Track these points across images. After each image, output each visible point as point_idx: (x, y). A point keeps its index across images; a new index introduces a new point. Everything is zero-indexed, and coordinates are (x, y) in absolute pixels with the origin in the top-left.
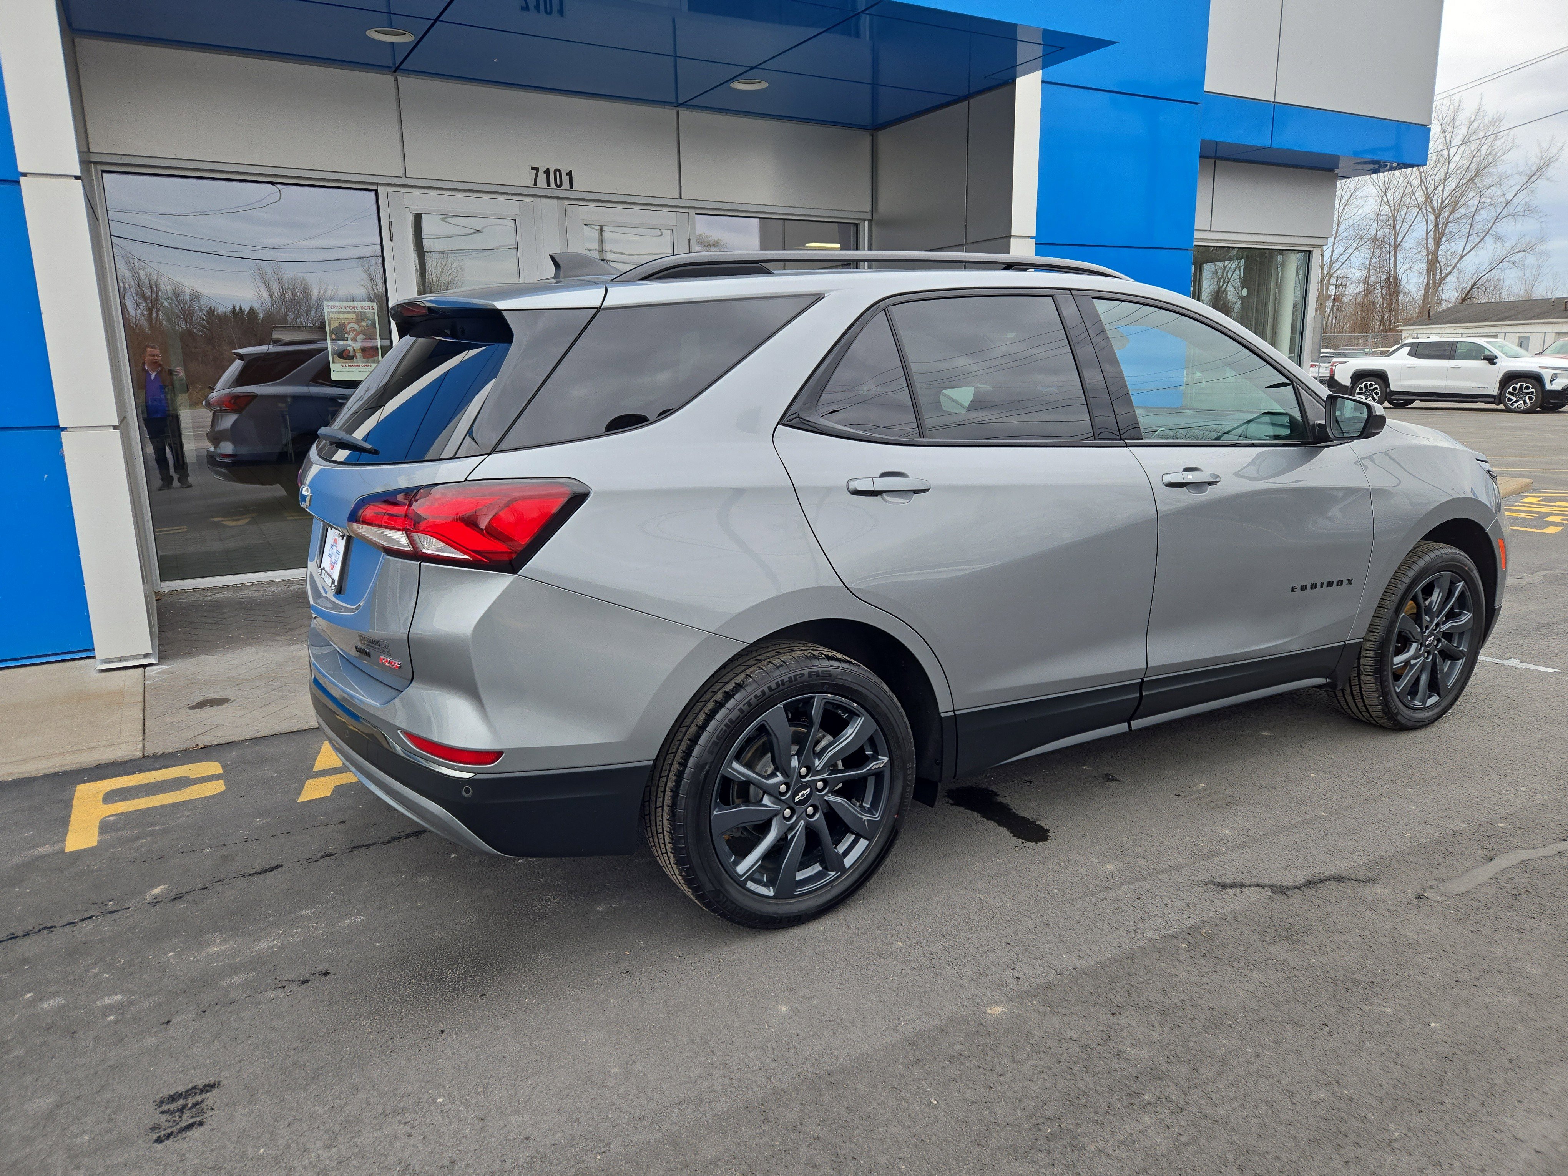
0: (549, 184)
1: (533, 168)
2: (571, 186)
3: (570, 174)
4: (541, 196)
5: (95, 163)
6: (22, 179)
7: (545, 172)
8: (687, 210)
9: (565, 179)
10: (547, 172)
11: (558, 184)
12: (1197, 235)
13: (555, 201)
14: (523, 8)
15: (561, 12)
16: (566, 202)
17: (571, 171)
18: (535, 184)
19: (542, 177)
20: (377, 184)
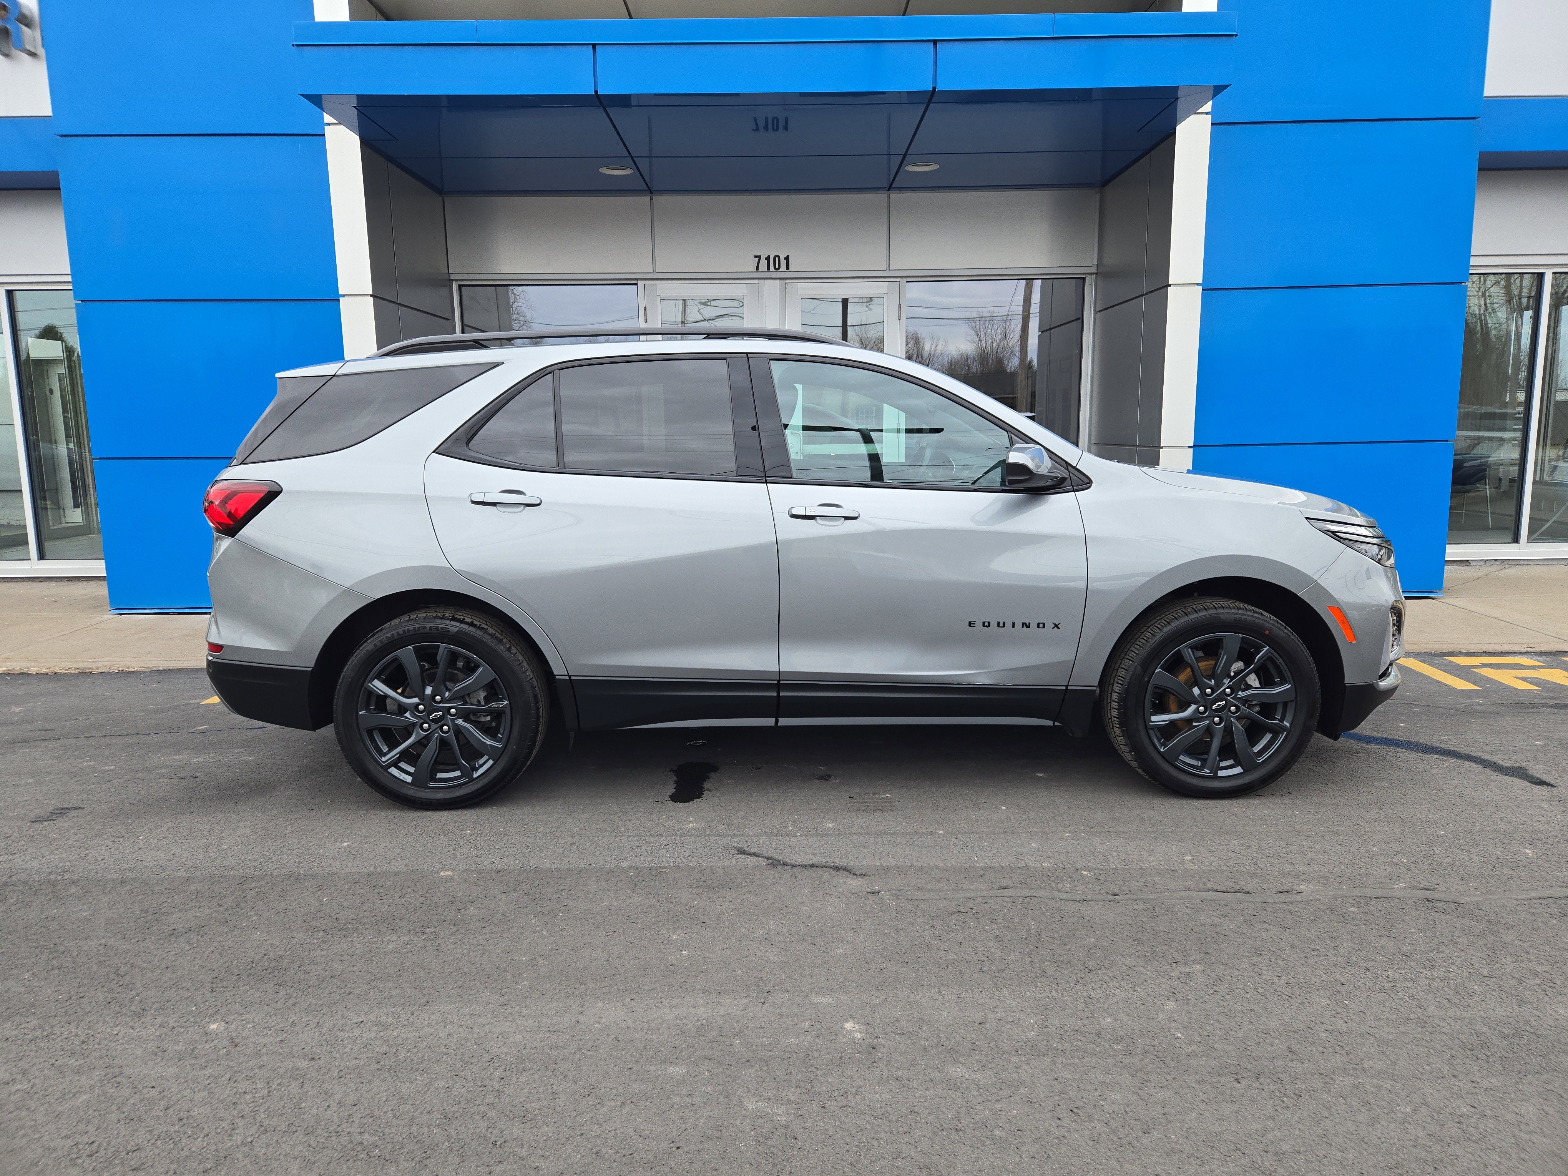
0: (769, 268)
1: (756, 257)
2: (788, 268)
3: (787, 258)
4: (765, 279)
5: (456, 280)
6: (341, 299)
7: (766, 259)
8: (898, 279)
9: (783, 263)
10: (768, 259)
11: (777, 267)
12: (1473, 261)
13: (778, 282)
14: (754, 130)
15: (786, 128)
16: (787, 281)
17: (788, 257)
18: (757, 269)
19: (763, 262)
20: (637, 279)
